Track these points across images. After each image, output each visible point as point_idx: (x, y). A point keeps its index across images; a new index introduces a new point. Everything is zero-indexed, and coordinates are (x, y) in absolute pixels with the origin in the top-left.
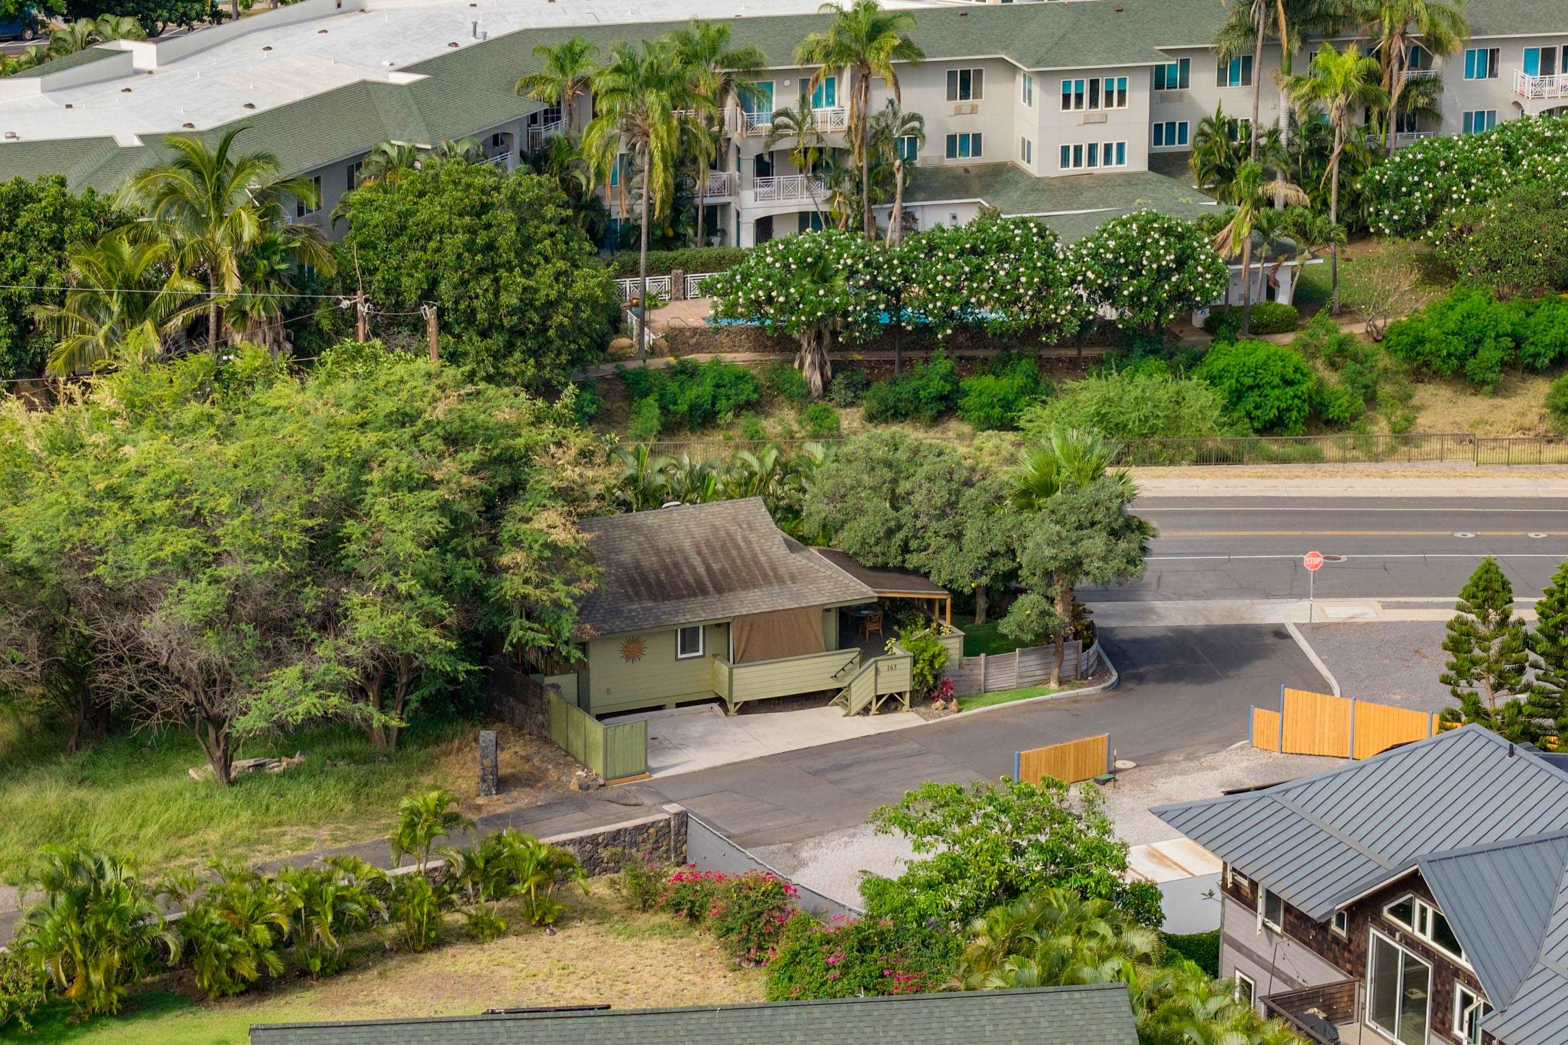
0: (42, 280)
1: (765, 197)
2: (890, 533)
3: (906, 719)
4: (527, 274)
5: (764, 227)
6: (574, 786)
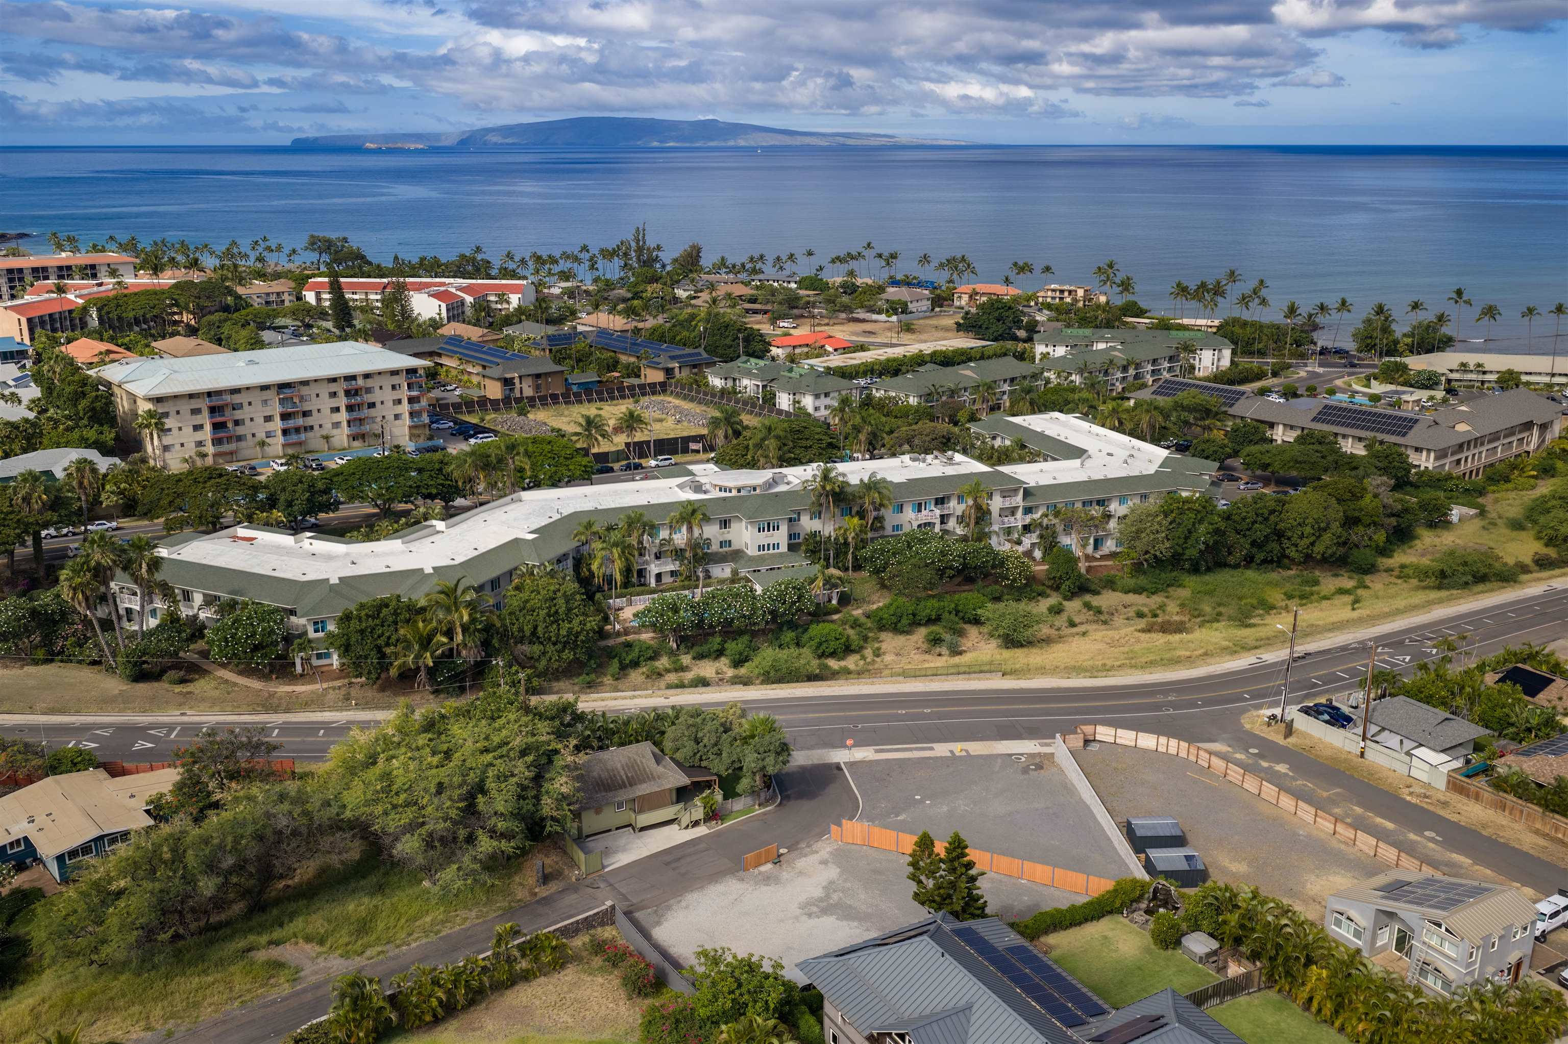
0: (389, 638)
1: (659, 565)
2: (695, 754)
3: (702, 830)
4: (570, 622)
5: (659, 576)
6: (574, 879)
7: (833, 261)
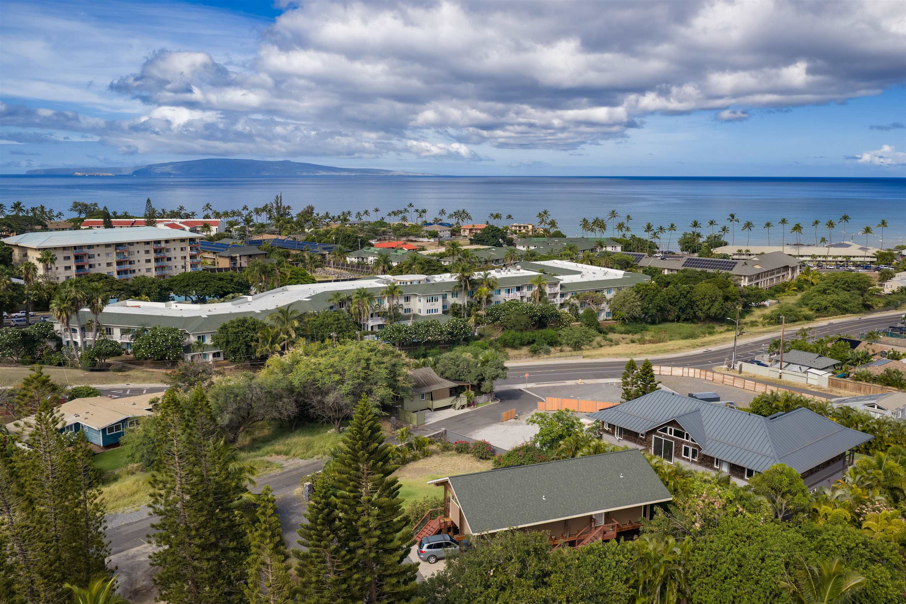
1: (373, 321)
2: (456, 372)
3: (466, 410)
5: (372, 328)
6: (411, 428)
7: (390, 215)
